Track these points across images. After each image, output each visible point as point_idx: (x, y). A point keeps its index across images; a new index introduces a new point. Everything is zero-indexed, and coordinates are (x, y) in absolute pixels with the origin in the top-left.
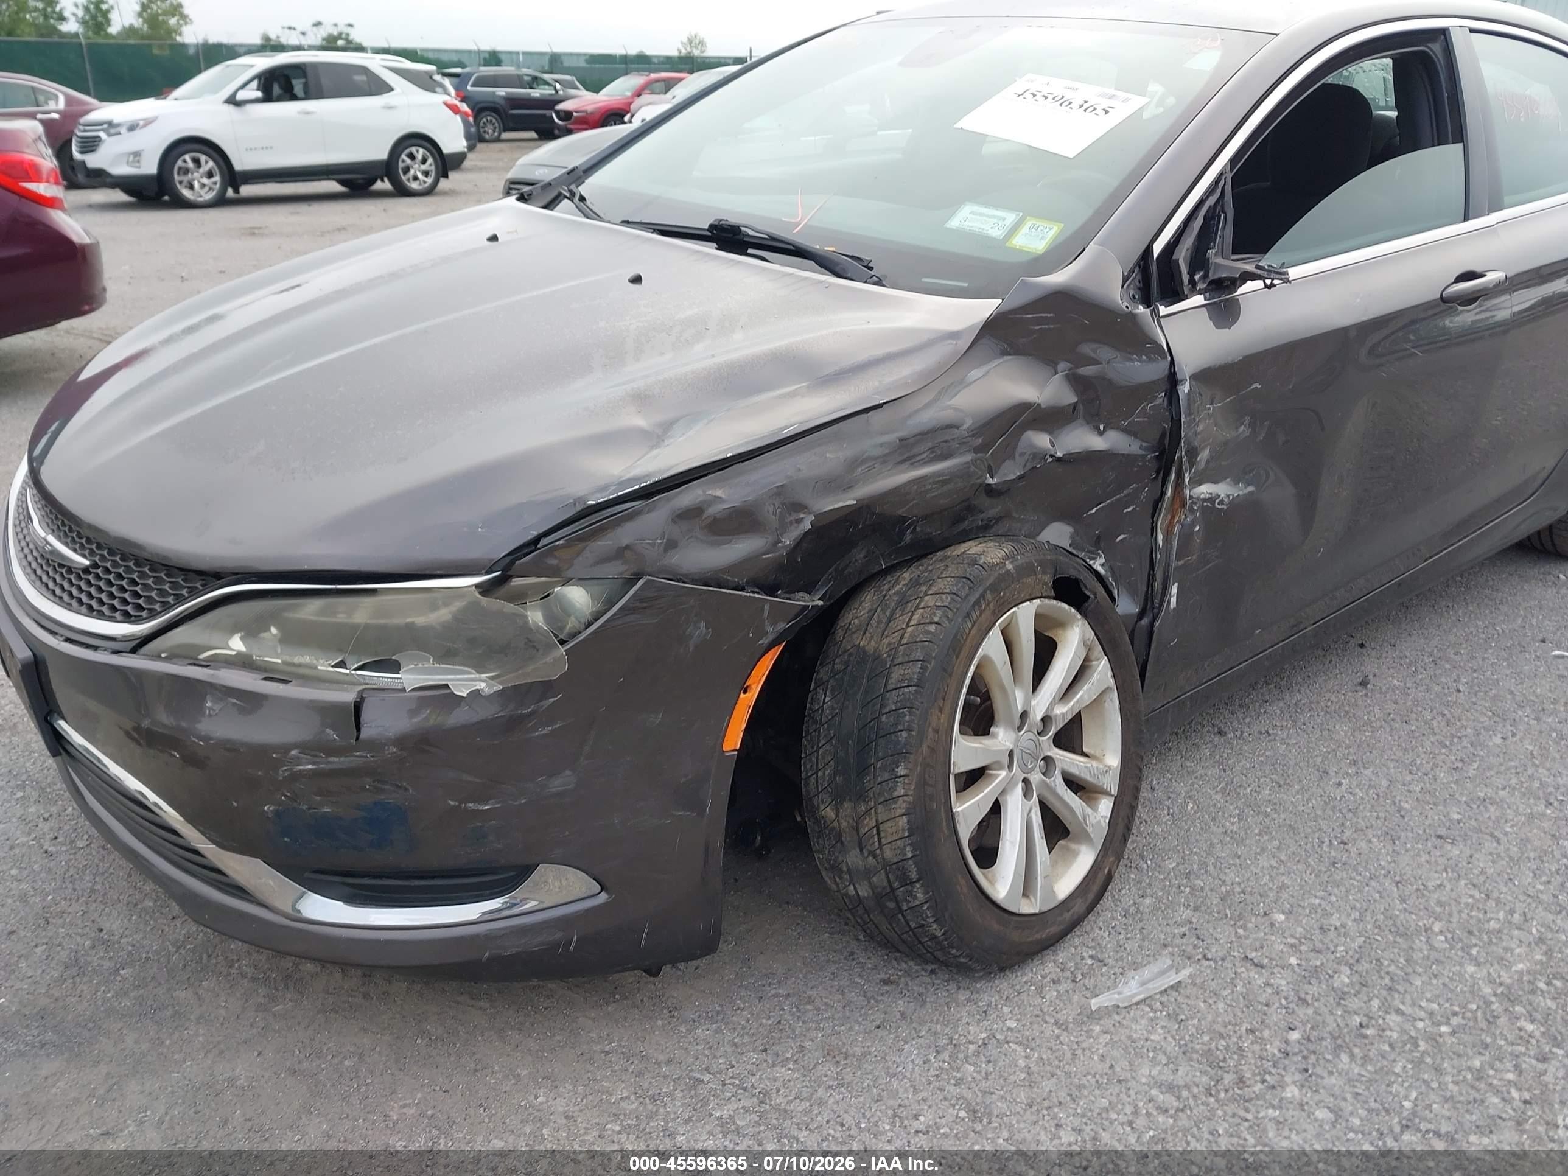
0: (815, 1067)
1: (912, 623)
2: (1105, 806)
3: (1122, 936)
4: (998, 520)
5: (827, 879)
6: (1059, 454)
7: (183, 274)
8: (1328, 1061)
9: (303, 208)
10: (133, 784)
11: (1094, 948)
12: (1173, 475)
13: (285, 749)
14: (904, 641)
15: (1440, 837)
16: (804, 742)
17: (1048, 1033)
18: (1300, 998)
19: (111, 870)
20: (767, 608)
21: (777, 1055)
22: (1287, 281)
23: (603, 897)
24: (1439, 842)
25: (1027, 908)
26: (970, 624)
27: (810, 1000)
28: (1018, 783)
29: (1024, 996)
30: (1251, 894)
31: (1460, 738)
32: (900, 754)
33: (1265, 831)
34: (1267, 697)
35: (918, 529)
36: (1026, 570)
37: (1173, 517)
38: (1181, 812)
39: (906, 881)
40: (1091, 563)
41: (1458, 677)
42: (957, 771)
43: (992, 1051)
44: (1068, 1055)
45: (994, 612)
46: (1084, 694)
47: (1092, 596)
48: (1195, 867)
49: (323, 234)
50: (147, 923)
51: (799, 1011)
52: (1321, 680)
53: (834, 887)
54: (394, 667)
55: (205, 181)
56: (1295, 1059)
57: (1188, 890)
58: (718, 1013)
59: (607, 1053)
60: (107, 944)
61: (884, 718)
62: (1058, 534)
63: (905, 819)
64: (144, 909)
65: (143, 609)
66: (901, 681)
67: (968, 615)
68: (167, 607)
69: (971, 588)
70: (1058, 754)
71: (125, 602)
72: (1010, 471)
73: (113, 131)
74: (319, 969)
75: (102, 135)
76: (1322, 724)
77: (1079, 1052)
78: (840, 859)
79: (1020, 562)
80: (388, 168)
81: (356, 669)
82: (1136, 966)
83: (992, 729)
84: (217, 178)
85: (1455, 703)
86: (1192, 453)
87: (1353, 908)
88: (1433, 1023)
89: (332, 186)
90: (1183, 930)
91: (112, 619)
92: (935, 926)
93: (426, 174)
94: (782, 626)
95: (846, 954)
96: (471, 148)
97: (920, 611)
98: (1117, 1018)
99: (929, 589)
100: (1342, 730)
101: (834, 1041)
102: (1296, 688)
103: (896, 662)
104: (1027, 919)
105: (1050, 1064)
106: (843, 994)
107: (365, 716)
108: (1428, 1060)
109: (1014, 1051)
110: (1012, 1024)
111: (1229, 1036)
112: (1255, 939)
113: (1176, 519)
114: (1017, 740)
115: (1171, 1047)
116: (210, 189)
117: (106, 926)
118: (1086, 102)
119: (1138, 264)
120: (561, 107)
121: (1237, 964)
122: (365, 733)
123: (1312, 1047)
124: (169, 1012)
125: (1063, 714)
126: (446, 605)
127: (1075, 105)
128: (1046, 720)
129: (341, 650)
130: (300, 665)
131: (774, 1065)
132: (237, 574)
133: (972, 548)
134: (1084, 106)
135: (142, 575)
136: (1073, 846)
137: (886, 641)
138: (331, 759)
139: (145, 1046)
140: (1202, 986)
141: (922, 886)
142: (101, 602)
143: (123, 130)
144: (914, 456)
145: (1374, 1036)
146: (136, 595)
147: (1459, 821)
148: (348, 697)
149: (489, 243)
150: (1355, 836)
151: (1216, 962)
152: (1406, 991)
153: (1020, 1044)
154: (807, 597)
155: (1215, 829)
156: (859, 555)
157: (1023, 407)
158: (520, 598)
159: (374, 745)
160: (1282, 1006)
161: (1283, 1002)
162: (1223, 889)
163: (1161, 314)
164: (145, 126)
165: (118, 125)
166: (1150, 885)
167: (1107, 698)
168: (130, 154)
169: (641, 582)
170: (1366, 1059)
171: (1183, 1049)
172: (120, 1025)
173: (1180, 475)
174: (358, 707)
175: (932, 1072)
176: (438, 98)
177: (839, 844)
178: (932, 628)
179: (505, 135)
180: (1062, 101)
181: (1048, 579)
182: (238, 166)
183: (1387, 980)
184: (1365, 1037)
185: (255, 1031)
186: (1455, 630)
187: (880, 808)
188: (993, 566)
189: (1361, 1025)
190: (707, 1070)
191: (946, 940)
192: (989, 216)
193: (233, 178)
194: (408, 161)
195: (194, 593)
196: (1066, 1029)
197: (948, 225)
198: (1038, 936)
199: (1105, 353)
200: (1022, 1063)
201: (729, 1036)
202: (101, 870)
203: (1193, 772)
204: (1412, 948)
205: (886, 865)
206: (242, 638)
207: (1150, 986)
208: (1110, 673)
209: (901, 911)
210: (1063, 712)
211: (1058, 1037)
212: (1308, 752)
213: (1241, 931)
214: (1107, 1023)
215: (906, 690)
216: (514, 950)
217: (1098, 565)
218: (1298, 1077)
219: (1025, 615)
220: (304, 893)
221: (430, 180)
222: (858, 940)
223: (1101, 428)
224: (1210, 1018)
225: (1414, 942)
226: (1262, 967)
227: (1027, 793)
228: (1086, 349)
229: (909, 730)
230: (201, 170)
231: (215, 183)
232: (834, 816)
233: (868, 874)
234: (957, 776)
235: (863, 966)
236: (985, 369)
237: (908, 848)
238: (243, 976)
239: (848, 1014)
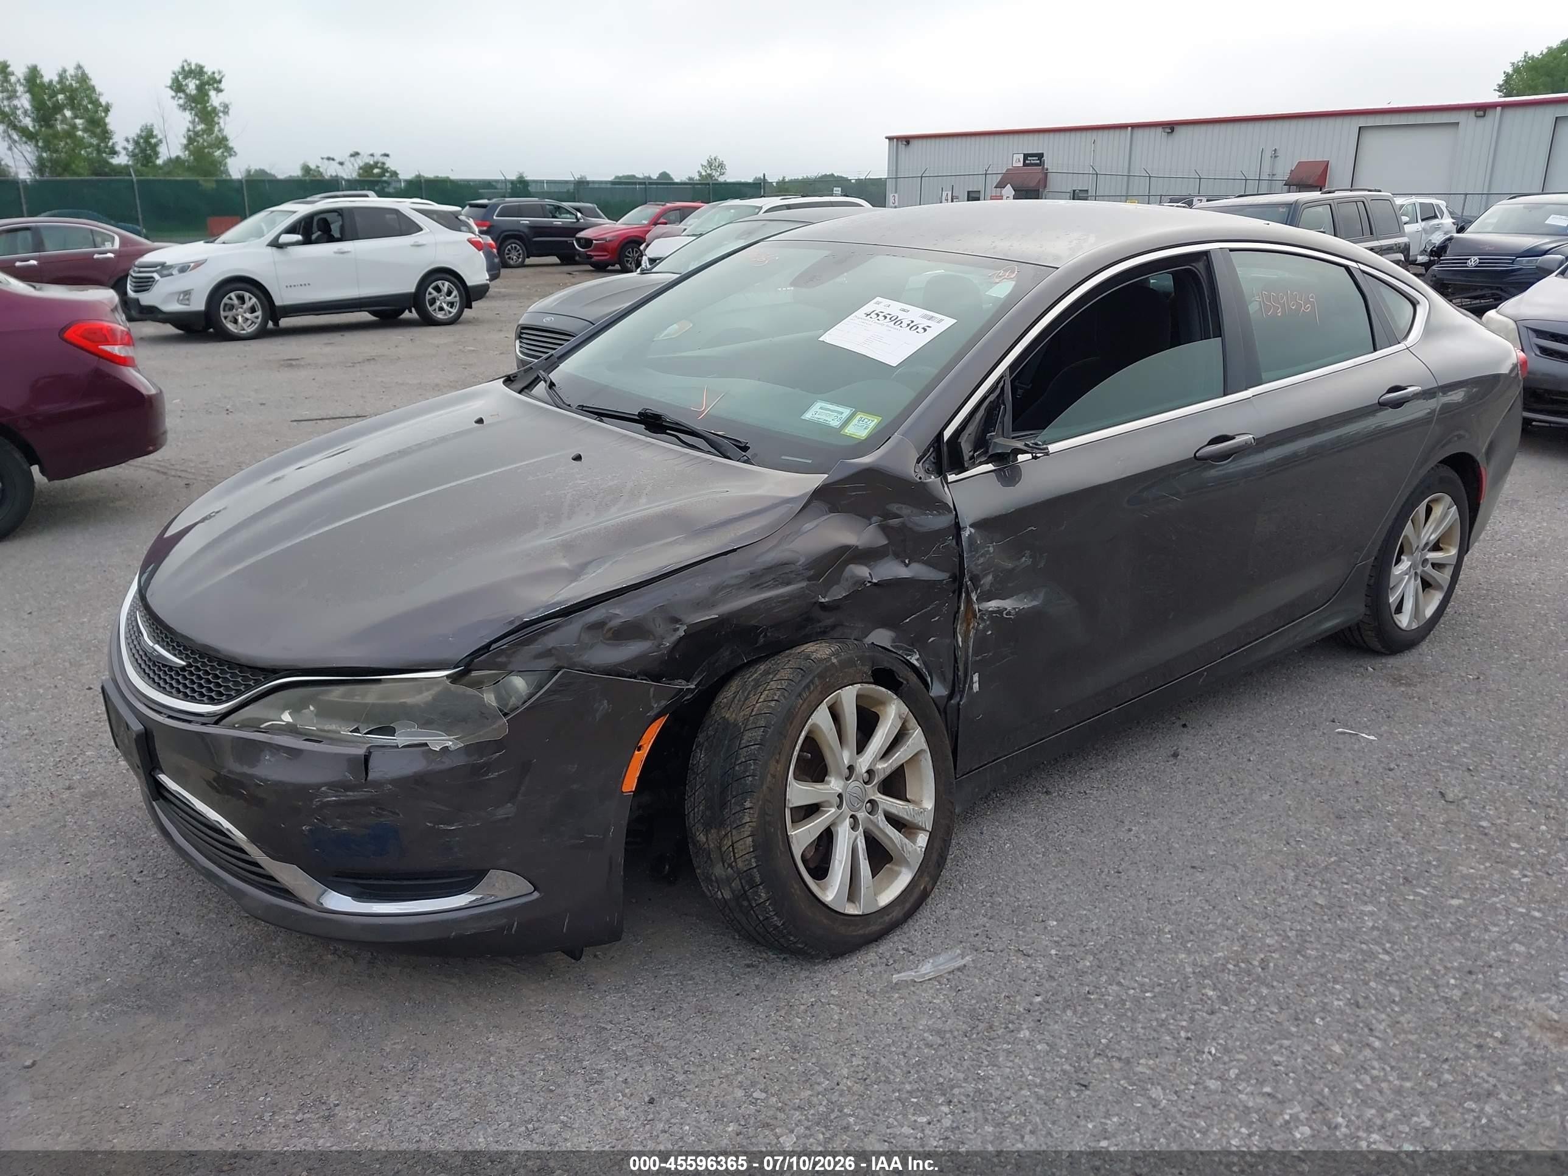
0: (687, 1020)
1: (760, 700)
2: (922, 840)
3: (930, 935)
4: (834, 627)
5: (704, 888)
6: (875, 581)
7: (228, 407)
8: (1057, 1015)
9: (336, 337)
10: (213, 815)
11: (908, 943)
12: (964, 595)
13: (318, 787)
14: (754, 713)
15: (1193, 867)
16: (687, 788)
17: (860, 998)
18: (1050, 976)
19: (184, 893)
20: (652, 690)
21: (662, 1012)
22: (1047, 454)
23: (536, 895)
24: (1191, 871)
25: (851, 910)
26: (801, 701)
27: (692, 978)
28: (845, 819)
29: (848, 975)
30: (1036, 907)
31: (1237, 796)
32: (747, 793)
33: (1062, 863)
34: (1093, 766)
35: (769, 634)
36: (850, 663)
37: (969, 625)
38: (999, 850)
39: (753, 885)
40: (908, 658)
41: (1254, 750)
42: (791, 806)
43: (817, 1009)
44: (871, 1012)
45: (821, 693)
46: (901, 755)
47: (905, 682)
48: (999, 888)
49: (354, 364)
50: (212, 929)
51: (682, 984)
52: (1142, 752)
53: (708, 894)
54: (391, 731)
55: (248, 315)
56: (1034, 1014)
57: (989, 904)
58: (623, 986)
59: (541, 1012)
60: (183, 943)
61: (737, 768)
62: (882, 637)
63: (750, 839)
64: (210, 920)
65: (223, 695)
66: (750, 741)
67: (800, 695)
68: (239, 693)
69: (803, 676)
70: (879, 797)
71: (210, 690)
72: (838, 593)
73: (165, 272)
74: (336, 959)
75: (155, 275)
76: (1131, 786)
77: (879, 1010)
78: (710, 872)
79: (843, 657)
80: (416, 299)
81: (366, 734)
82: (935, 954)
83: (826, 778)
84: (259, 313)
85: (1244, 769)
86: (975, 579)
87: (1110, 917)
88: (1141, 991)
89: (365, 316)
90: (977, 931)
91: (201, 702)
92: (776, 918)
93: (451, 304)
94: (663, 703)
95: (723, 948)
96: (494, 277)
97: (766, 692)
98: (913, 989)
99: (775, 676)
100: (1145, 790)
101: (704, 1003)
102: (1119, 758)
103: (748, 728)
104: (853, 918)
105: (856, 1018)
106: (716, 974)
107: (371, 764)
108: (1129, 1014)
109: (833, 1009)
110: (835, 993)
111: (991, 1000)
112: (1030, 938)
113: (972, 625)
114: (846, 787)
115: (948, 1007)
116: (253, 322)
117: (182, 931)
118: (912, 322)
119: (931, 445)
120: (582, 235)
121: (1011, 954)
122: (371, 776)
123: (1047, 1006)
124: (229, 986)
125: (884, 769)
126: (428, 690)
127: (904, 325)
128: (870, 772)
129: (356, 720)
130: (329, 731)
131: (658, 1019)
132: (287, 670)
133: (809, 648)
134: (912, 326)
135: (223, 671)
136: (896, 868)
137: (742, 714)
138: (348, 793)
139: (213, 1007)
140: (981, 969)
141: (764, 888)
142: (193, 690)
143: (175, 272)
144: (762, 584)
145: (1096, 1000)
146: (218, 685)
147: (1212, 856)
148: (361, 751)
149: (477, 425)
150: (1129, 867)
151: (996, 953)
152: (1129, 971)
153: (837, 1005)
154: (684, 682)
155: (1021, 862)
156: (726, 654)
157: (845, 549)
158: (478, 684)
159: (378, 784)
160: (1035, 981)
161: (1037, 978)
162: (1016, 904)
163: (949, 481)
164: (194, 268)
165: (171, 267)
166: (961, 901)
167: (921, 757)
168: (180, 293)
169: (560, 673)
170: (1085, 1013)
171: (955, 1008)
172: (195, 994)
173: (968, 595)
174: (367, 758)
175: (771, 1023)
176: (464, 236)
177: (709, 861)
178: (773, 704)
179: (528, 261)
180: (897, 321)
181: (867, 669)
182: (278, 302)
183: (1118, 964)
184: (1090, 999)
185: (290, 998)
186: (1265, 713)
187: (734, 832)
188: (821, 660)
189: (1088, 992)
190: (611, 1022)
191: (785, 929)
192: (832, 411)
193: (273, 311)
194: (435, 294)
195: (258, 683)
196: (874, 996)
197: (803, 418)
198: (861, 932)
199: (906, 510)
200: (836, 1017)
201: (629, 1000)
202: (177, 894)
203: (1017, 821)
204: (1144, 943)
205: (739, 873)
206: (290, 714)
207: (941, 968)
208: (923, 739)
209: (752, 908)
210: (884, 767)
211: (866, 1001)
212: (1114, 807)
213: (1021, 933)
214: (904, 992)
215: (753, 747)
216: (473, 931)
217: (914, 660)
218: (1032, 1024)
219: (848, 697)
220: (326, 891)
221: (454, 311)
222: (734, 938)
223: (907, 561)
224: (980, 989)
225: (1147, 938)
226: (1029, 956)
227: (854, 828)
228: (894, 508)
229: (753, 776)
230: (245, 306)
231: (257, 317)
232: (705, 840)
233: (729, 881)
234: (791, 809)
235: (734, 955)
236: (815, 523)
237: (753, 860)
238: (282, 963)
239: (717, 986)
